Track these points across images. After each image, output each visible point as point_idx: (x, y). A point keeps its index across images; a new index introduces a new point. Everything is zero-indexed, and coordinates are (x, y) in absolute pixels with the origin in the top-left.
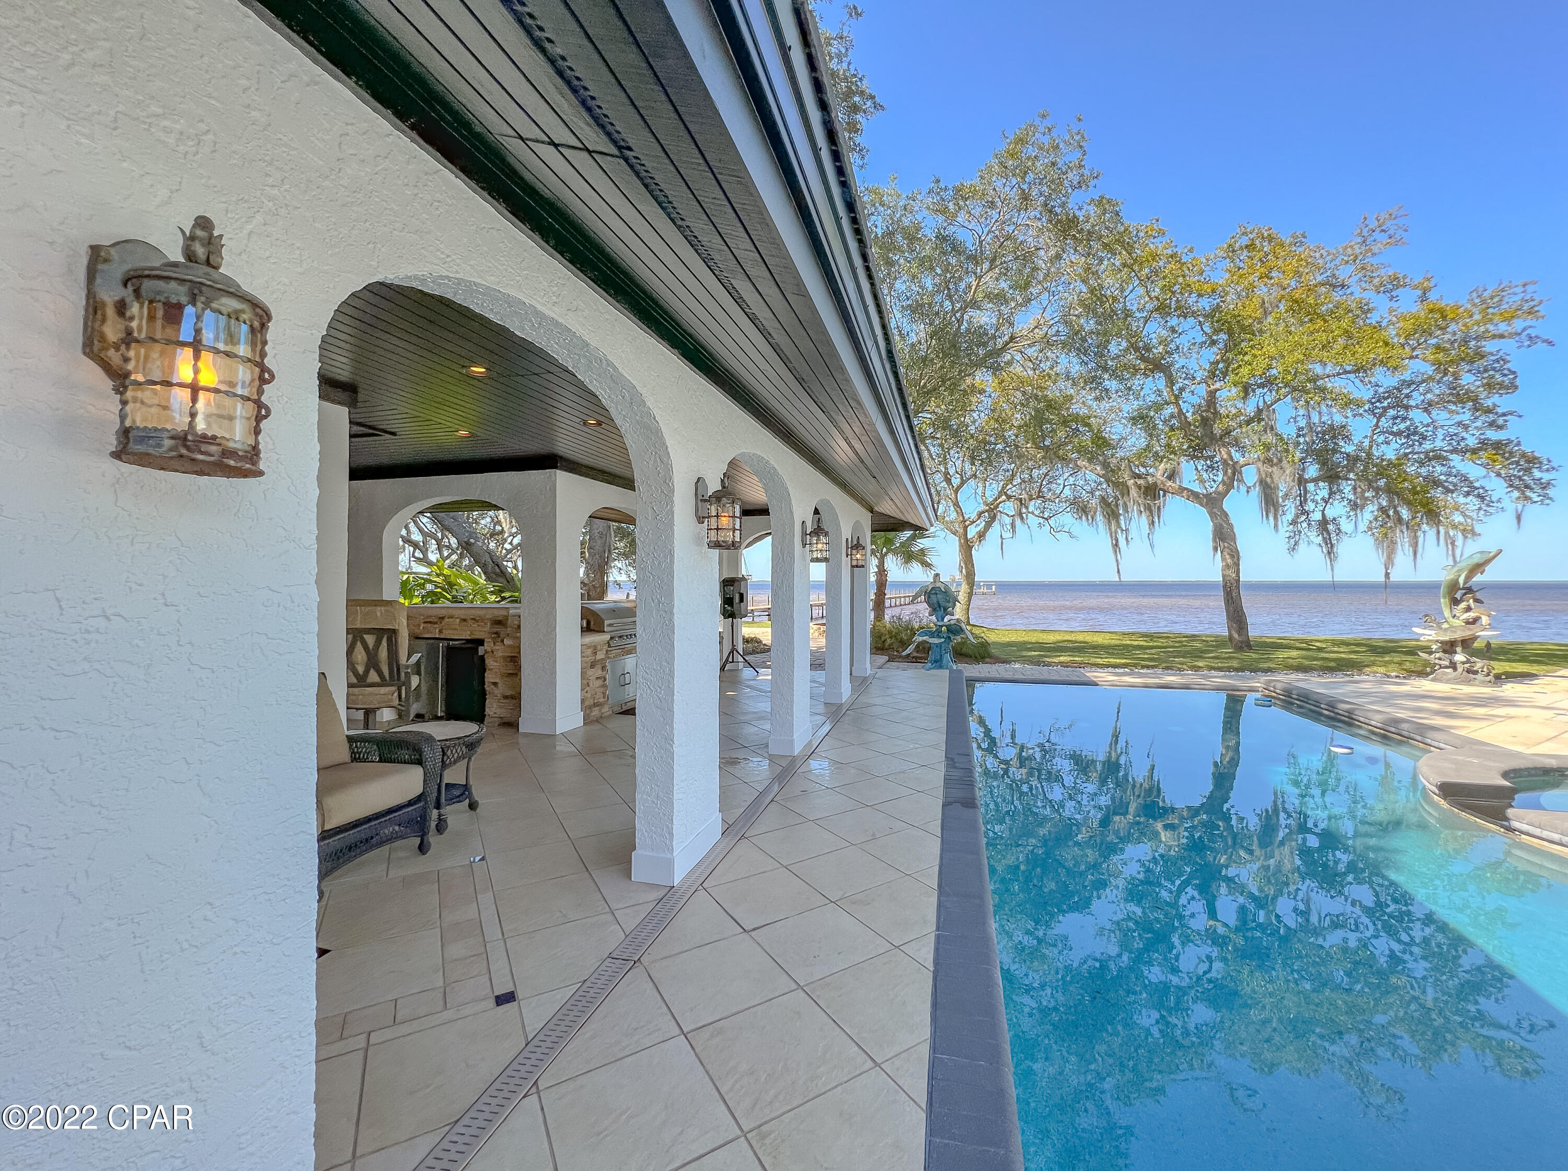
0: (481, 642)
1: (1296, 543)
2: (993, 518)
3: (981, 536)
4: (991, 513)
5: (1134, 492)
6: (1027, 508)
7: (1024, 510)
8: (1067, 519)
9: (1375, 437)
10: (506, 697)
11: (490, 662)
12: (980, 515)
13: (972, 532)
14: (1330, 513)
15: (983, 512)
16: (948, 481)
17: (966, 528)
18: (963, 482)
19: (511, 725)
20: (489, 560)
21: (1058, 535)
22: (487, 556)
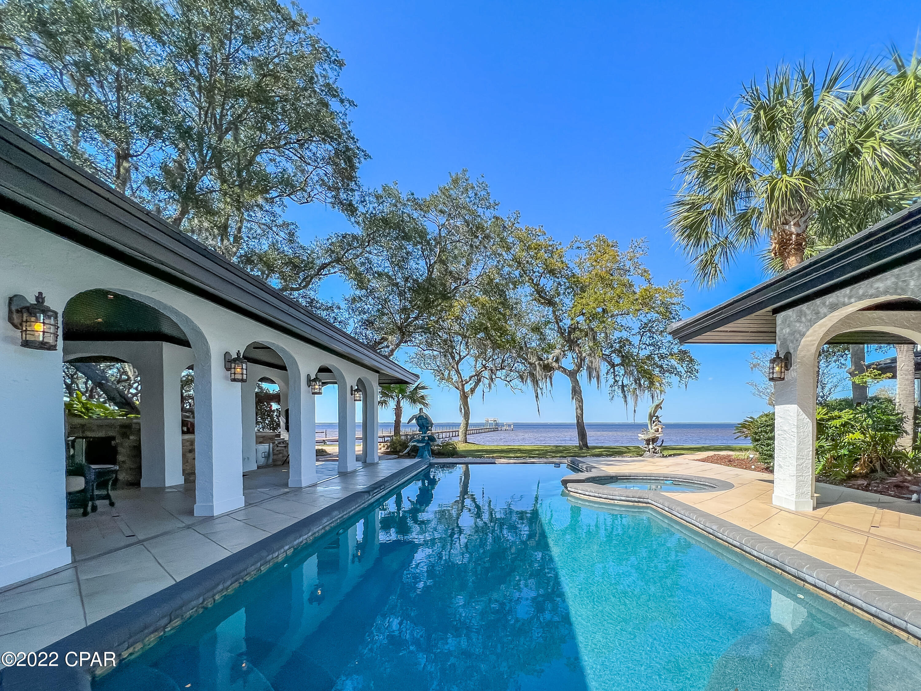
0: (113, 438)
1: (613, 397)
2: (479, 381)
3: (472, 390)
4: (478, 378)
5: (538, 368)
6: (495, 375)
7: (494, 377)
8: (517, 382)
9: (641, 345)
10: (131, 469)
11: (120, 449)
12: (471, 378)
13: (467, 388)
14: (625, 382)
15: (472, 377)
16: (453, 358)
17: (463, 385)
18: (461, 359)
19: (136, 484)
20: (117, 394)
21: (515, 391)
22: (116, 392)
